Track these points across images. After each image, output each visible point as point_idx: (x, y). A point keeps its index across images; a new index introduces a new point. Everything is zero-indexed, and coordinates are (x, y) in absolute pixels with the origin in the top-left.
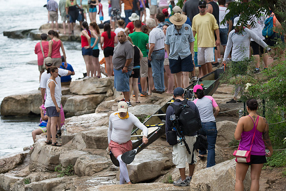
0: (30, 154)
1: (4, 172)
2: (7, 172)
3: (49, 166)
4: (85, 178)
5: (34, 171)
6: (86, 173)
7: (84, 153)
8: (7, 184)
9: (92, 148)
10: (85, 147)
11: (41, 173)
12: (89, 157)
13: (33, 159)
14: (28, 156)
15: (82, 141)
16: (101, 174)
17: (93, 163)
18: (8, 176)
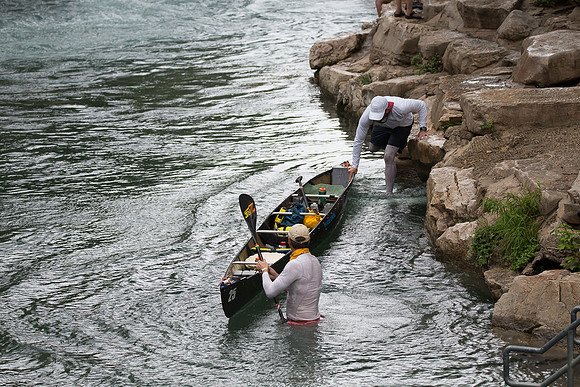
0: (372, 34)
1: (330, 64)
2: (335, 63)
3: (401, 55)
4: (459, 77)
5: (378, 64)
6: (462, 69)
7: (461, 35)
8: (334, 83)
9: (473, 27)
10: (462, 25)
11: (388, 67)
12: (467, 42)
13: (376, 44)
14: (369, 38)
15: (458, 15)
16: (487, 70)
17: (475, 53)
18: (335, 70)
